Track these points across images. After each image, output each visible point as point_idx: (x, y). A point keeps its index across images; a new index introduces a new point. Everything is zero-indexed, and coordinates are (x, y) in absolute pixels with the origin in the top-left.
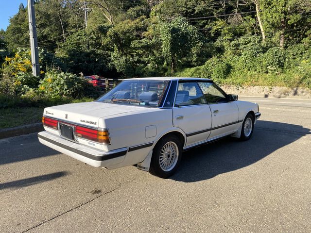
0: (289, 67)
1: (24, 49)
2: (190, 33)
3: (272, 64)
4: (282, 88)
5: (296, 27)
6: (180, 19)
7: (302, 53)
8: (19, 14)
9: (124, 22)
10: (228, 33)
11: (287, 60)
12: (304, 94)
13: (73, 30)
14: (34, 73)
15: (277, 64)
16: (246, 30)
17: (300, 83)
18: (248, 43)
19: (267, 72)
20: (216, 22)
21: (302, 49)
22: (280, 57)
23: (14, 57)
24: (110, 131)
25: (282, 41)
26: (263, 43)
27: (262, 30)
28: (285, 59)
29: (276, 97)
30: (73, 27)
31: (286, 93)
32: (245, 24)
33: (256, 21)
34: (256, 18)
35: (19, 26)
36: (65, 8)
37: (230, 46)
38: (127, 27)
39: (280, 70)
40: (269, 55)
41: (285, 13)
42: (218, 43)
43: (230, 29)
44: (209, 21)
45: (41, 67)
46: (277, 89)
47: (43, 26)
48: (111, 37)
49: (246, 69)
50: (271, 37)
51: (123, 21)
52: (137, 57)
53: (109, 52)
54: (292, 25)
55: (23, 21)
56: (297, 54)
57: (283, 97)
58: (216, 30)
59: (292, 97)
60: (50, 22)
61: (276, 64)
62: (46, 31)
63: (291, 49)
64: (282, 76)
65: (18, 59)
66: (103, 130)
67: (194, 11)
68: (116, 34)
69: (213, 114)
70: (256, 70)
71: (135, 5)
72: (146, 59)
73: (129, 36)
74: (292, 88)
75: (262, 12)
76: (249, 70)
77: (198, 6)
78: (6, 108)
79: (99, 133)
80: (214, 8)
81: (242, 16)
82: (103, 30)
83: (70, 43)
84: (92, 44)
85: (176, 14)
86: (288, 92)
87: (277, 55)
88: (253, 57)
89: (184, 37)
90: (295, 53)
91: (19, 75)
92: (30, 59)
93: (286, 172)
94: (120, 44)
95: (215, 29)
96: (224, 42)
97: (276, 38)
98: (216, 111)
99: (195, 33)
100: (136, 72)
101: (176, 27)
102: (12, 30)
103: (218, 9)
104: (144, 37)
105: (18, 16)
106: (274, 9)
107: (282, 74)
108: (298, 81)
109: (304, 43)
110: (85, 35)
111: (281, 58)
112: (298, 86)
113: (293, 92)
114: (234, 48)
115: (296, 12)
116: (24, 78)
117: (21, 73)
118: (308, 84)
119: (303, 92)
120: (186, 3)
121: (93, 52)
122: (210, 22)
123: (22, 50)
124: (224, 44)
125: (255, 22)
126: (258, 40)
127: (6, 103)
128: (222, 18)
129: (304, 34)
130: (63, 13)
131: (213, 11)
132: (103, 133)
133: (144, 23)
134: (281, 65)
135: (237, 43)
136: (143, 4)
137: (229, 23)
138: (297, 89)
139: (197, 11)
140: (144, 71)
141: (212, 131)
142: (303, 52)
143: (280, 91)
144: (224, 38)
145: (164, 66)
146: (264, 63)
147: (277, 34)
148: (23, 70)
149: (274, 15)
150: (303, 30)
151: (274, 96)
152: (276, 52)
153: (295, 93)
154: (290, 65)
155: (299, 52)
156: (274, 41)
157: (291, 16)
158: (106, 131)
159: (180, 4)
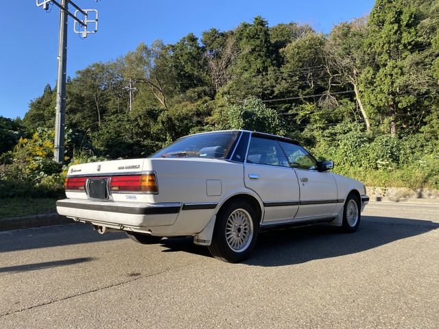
0: (406, 162)
1: (46, 129)
2: (269, 118)
3: (383, 156)
4: (399, 189)
5: (411, 111)
6: (254, 100)
7: (422, 146)
8: (43, 97)
9: (181, 105)
10: (320, 120)
11: (402, 152)
12: (432, 197)
13: (112, 117)
14: (56, 159)
15: (390, 157)
16: (343, 116)
17: (425, 182)
18: (348, 132)
19: (377, 168)
20: (303, 106)
21: (422, 140)
22: (392, 148)
23: (32, 138)
24: (158, 176)
25: (393, 130)
26: (368, 132)
27: (365, 116)
28: (399, 150)
29: (392, 200)
30: (113, 113)
31: (406, 196)
32: (342, 108)
33: (356, 105)
34: (355, 101)
35: (42, 112)
36: (105, 89)
37: (324, 136)
38: (184, 111)
39: (394, 164)
40: (377, 145)
41: (393, 94)
42: (306, 133)
43: (323, 114)
44: (294, 104)
45: (66, 151)
46: (393, 191)
47: (73, 111)
48: (163, 122)
49: (347, 165)
50: (378, 126)
51: (180, 103)
53: (160, 143)
54: (405, 110)
55: (48, 106)
56: (416, 147)
57: (403, 201)
58: (303, 117)
59: (415, 201)
60: (83, 106)
61: (388, 156)
62: (77, 117)
63: (406, 140)
64: (398, 173)
65: (36, 141)
66: (148, 173)
67: (273, 92)
68: (170, 119)
69: (301, 183)
70: (361, 166)
71: (196, 86)
73: (187, 124)
74: (415, 190)
75: (363, 93)
76: (352, 165)
77: (278, 86)
78: (13, 196)
79: (144, 178)
80: (299, 88)
81: (337, 100)
82: (153, 115)
83: (108, 132)
84: (137, 134)
85: (250, 96)
86: (408, 195)
87: (388, 146)
88: (356, 147)
89: (260, 122)
90: (413, 146)
91: (35, 160)
92: (53, 141)
93: (411, 259)
94: (175, 132)
95: (302, 114)
96: (315, 132)
97: (385, 125)
98: (305, 180)
99: (274, 119)
101: (249, 110)
102: (32, 116)
103: (305, 90)
104: (207, 123)
105: (42, 99)
106: (378, 89)
107: (398, 170)
108: (421, 180)
109: (423, 132)
110: (128, 120)
111: (394, 150)
112: (422, 187)
113: (416, 195)
114: (329, 139)
115: (408, 93)
116: (43, 163)
117: (38, 158)
118: (436, 183)
119: (430, 195)
120: (262, 82)
121: (138, 143)
122: (295, 106)
123: (43, 131)
124: (316, 133)
125: (354, 107)
126: (361, 128)
127: (13, 189)
128: (310, 100)
129: (422, 121)
130: (101, 95)
131: (298, 92)
132: (147, 178)
133: (208, 106)
134: (395, 159)
135: (333, 131)
136: (206, 84)
137: (320, 107)
138: (422, 191)
139: (276, 92)
141: (301, 206)
142: (424, 144)
143: (397, 194)
144: (315, 127)
146: (371, 156)
147: (386, 121)
148: (41, 154)
149: (379, 96)
150: (420, 116)
151: (390, 199)
152: (386, 142)
153: (420, 196)
154: (407, 158)
155: (419, 145)
156: (383, 130)
157: (401, 98)
158: (152, 175)
159: (255, 83)
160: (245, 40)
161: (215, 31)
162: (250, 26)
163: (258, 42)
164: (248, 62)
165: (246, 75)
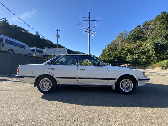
2: (166, 44)
6: (160, 39)
48: (126, 51)
52: (138, 57)
72: (142, 57)
82: (123, 49)
89: (162, 46)
98: (83, 70)
100: (137, 62)
101: (157, 42)
104: (141, 49)
133: (141, 44)
140: (141, 62)
145: (151, 59)
159: (163, 33)
160: (158, 20)
161: (147, 21)
162: (160, 15)
163: (164, 20)
164: (160, 27)
165: (159, 31)
